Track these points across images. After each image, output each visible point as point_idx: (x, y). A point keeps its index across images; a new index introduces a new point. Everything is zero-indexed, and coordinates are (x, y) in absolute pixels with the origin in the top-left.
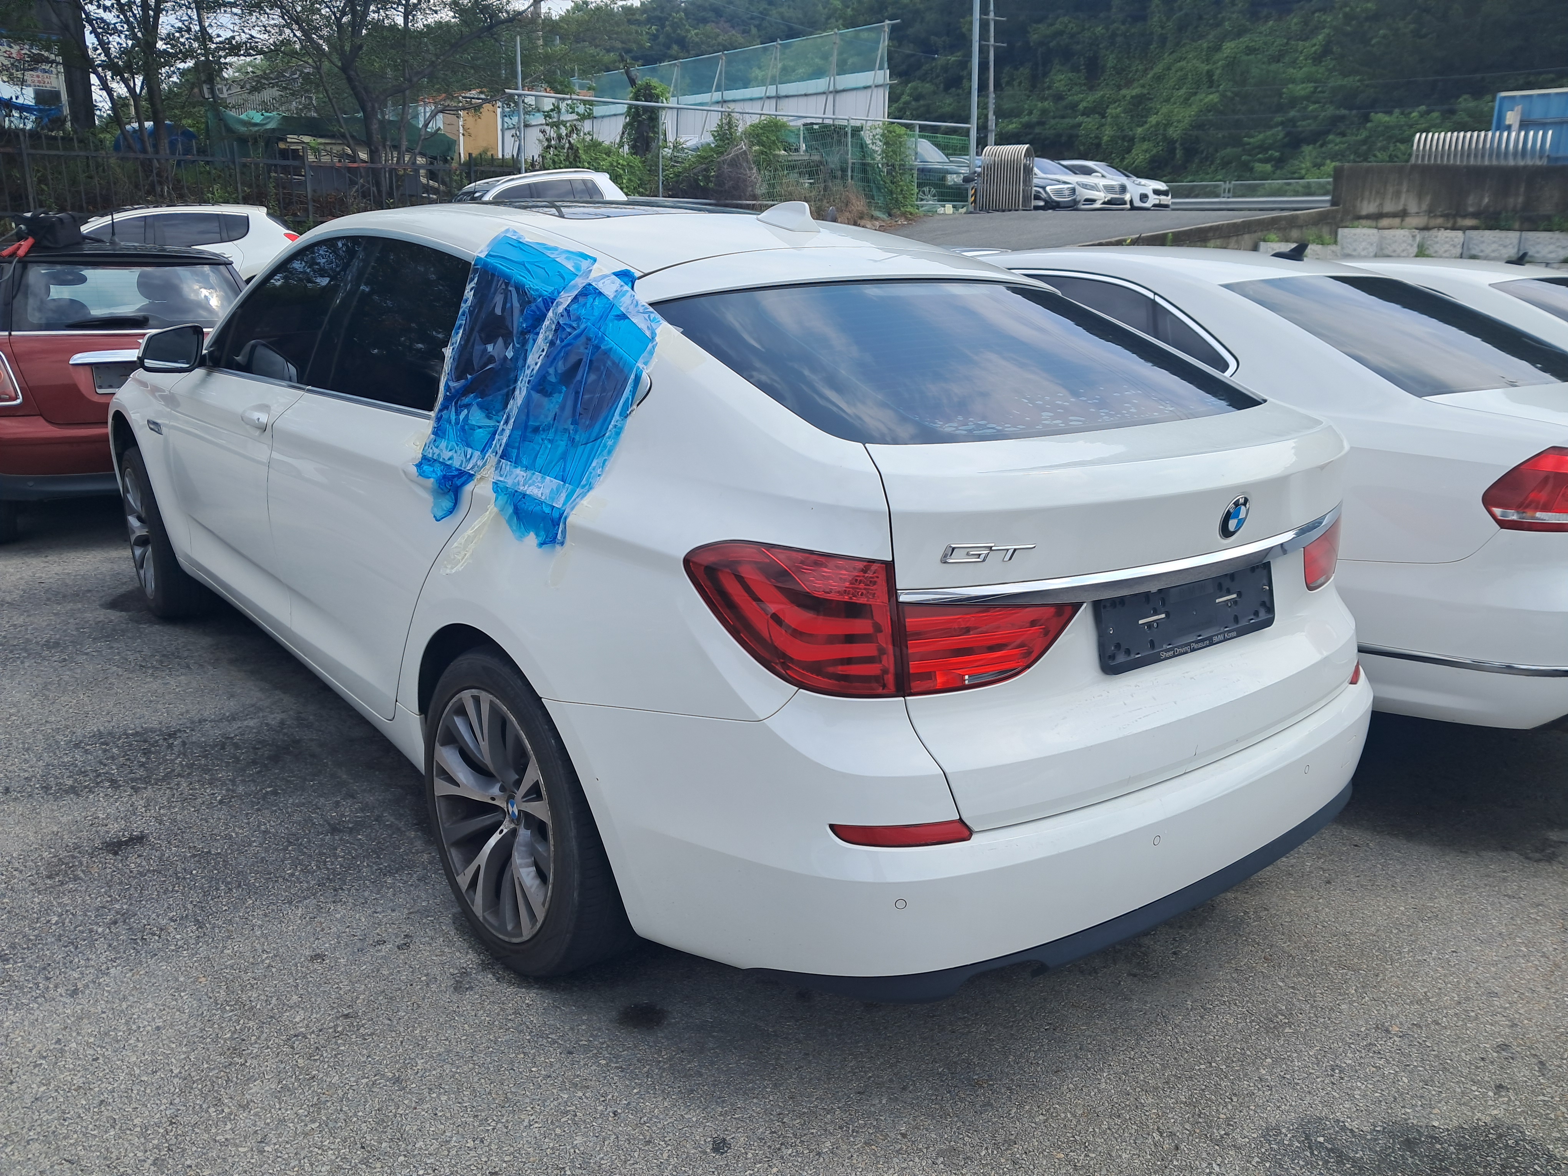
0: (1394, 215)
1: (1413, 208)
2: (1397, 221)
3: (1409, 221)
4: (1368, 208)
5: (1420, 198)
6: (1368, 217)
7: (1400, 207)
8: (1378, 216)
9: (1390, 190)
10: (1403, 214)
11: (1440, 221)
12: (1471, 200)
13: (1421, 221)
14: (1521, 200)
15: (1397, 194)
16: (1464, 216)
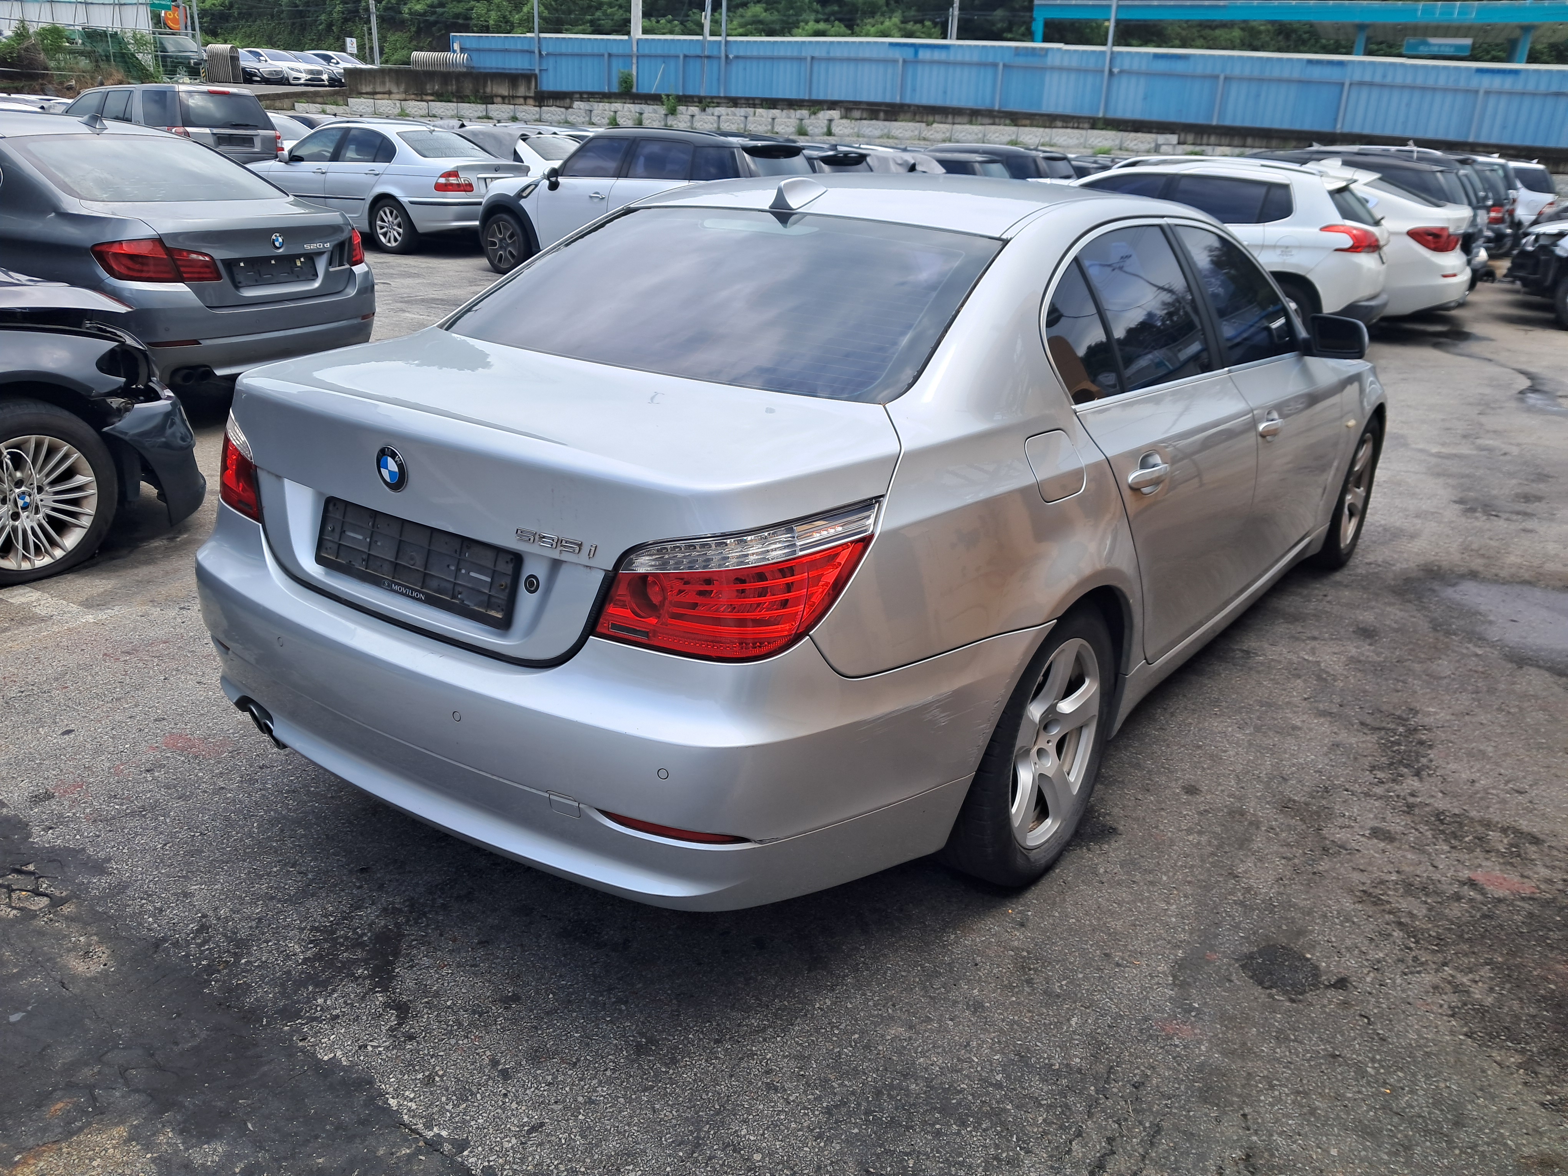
0: (384, 93)
1: (394, 89)
2: (387, 96)
3: (392, 96)
4: (365, 89)
5: (398, 84)
6: (367, 93)
7: (387, 89)
8: (373, 94)
9: (378, 81)
10: (390, 93)
11: (413, 96)
12: (428, 87)
13: (403, 96)
14: (454, 87)
15: (383, 83)
16: (427, 94)
